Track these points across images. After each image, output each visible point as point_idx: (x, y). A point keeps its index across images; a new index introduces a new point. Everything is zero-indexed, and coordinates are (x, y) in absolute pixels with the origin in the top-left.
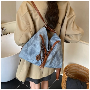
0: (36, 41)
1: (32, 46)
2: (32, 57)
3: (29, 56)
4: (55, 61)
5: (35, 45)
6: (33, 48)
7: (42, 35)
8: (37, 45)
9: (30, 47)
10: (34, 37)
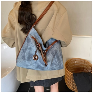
0: (30, 44)
1: (28, 50)
2: (31, 62)
3: (28, 62)
4: (56, 61)
5: (30, 49)
6: (29, 52)
7: (33, 36)
8: (33, 48)
9: (27, 52)
10: (27, 41)
